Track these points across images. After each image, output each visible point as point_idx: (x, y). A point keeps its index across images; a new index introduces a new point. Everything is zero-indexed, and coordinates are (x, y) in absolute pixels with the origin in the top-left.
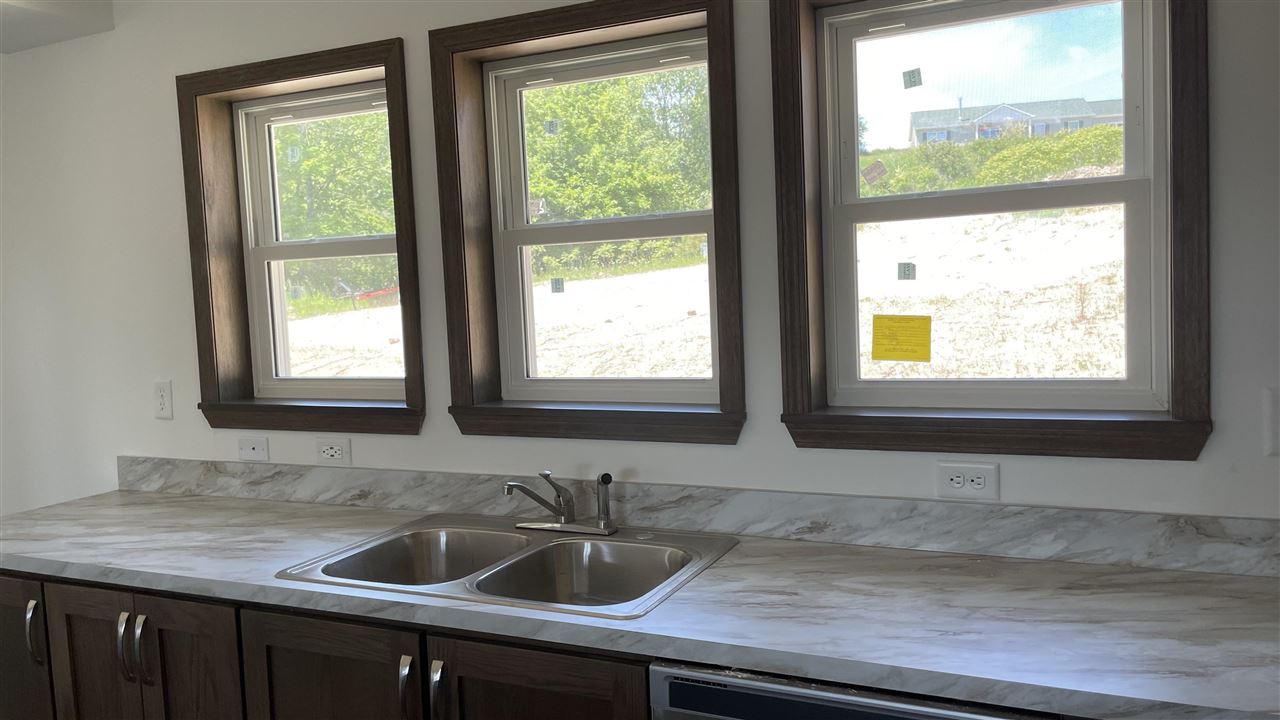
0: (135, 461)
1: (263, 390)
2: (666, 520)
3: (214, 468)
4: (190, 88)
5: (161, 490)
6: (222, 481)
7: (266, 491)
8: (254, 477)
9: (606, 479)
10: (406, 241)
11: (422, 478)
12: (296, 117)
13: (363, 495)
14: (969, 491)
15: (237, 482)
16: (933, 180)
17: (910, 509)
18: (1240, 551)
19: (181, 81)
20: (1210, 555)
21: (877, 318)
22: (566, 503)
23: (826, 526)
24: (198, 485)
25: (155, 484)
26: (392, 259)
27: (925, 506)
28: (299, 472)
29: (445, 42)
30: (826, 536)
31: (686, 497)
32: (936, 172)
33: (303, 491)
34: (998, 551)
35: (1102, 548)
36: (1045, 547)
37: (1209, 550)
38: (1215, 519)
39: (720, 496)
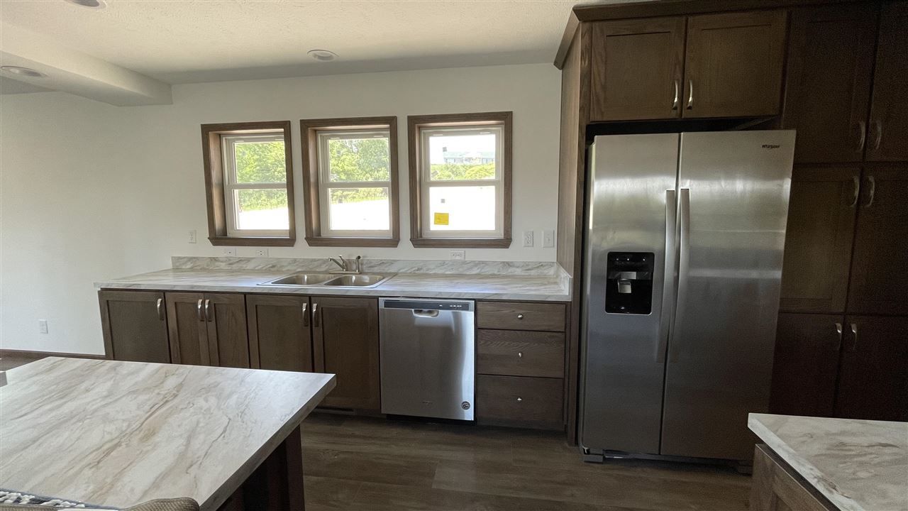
0: (179, 258)
1: (230, 234)
2: (376, 270)
3: (215, 260)
4: (206, 129)
5: (192, 268)
6: (217, 264)
7: (235, 267)
8: (231, 262)
9: (359, 257)
10: (290, 185)
11: (295, 261)
12: (245, 141)
13: (273, 266)
14: (458, 258)
15: (224, 264)
16: (449, 176)
17: (443, 263)
18: (517, 269)
19: (203, 126)
20: (511, 271)
21: (435, 214)
22: (346, 265)
23: (421, 269)
24: (208, 266)
25: (189, 266)
26: (286, 191)
27: (446, 262)
28: (248, 260)
29: (305, 124)
30: (422, 271)
31: (382, 263)
32: (450, 173)
33: (250, 266)
34: (465, 273)
35: (488, 270)
36: (475, 271)
37: (511, 270)
38: (512, 262)
39: (392, 262)
